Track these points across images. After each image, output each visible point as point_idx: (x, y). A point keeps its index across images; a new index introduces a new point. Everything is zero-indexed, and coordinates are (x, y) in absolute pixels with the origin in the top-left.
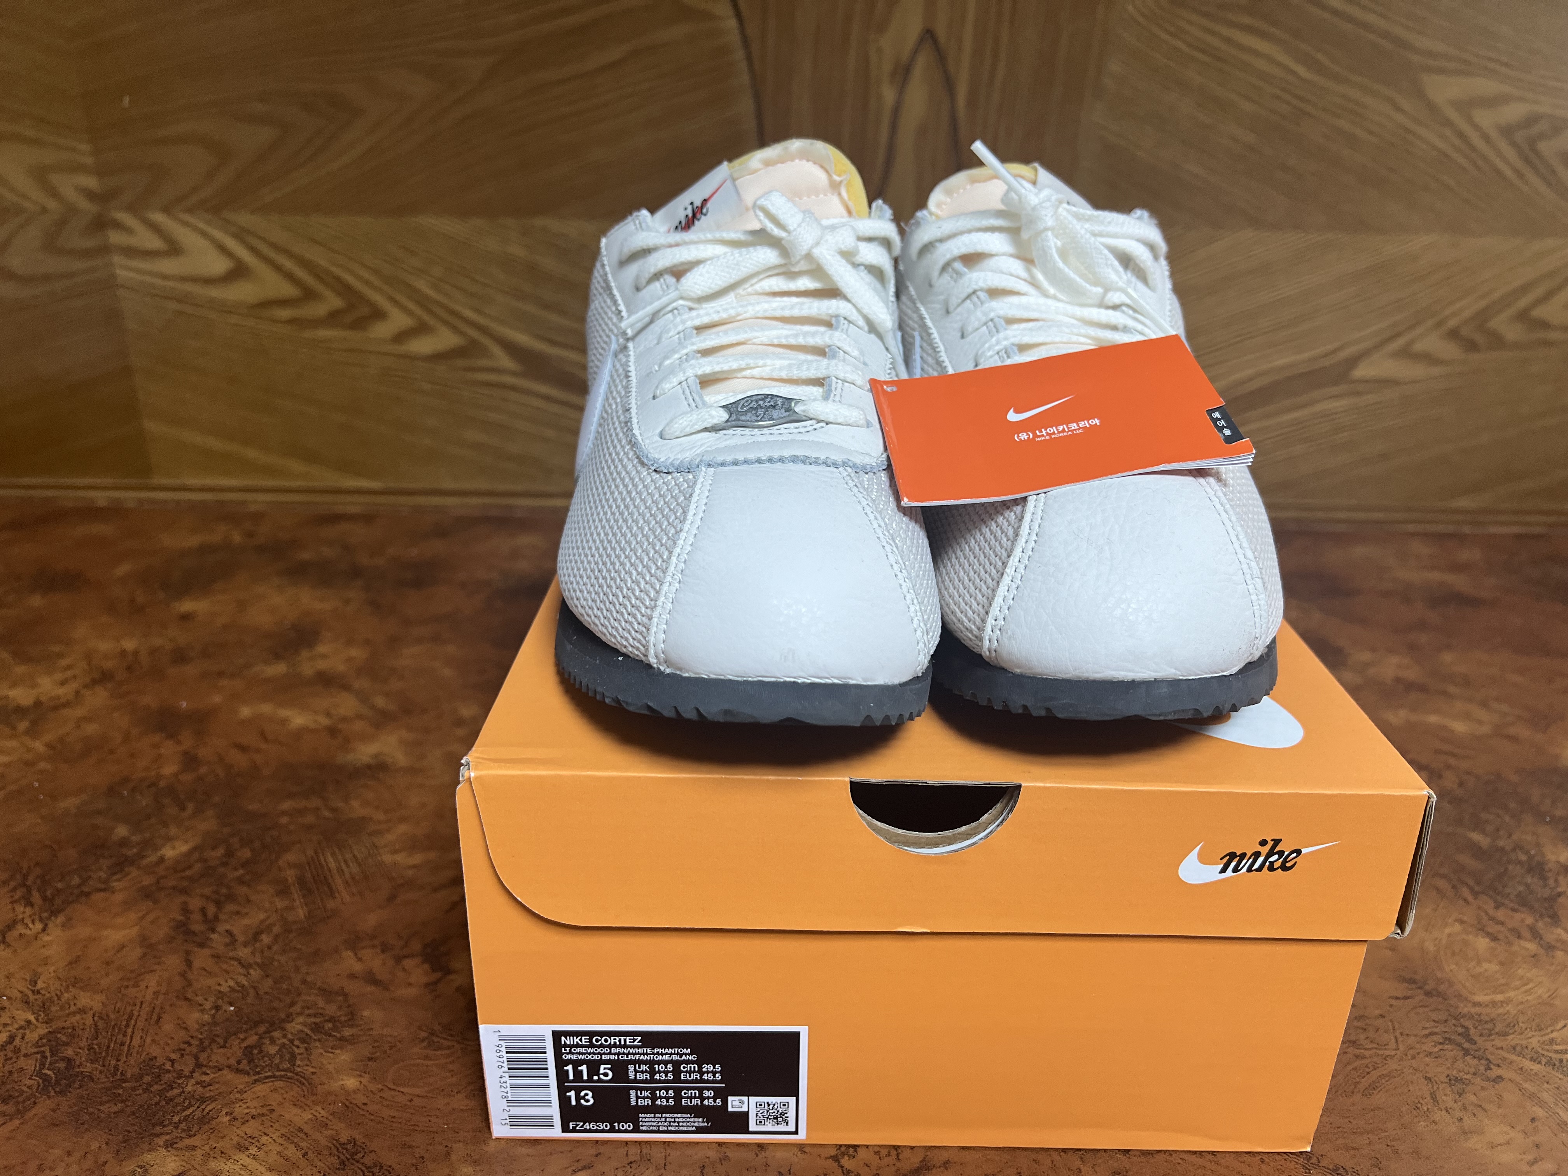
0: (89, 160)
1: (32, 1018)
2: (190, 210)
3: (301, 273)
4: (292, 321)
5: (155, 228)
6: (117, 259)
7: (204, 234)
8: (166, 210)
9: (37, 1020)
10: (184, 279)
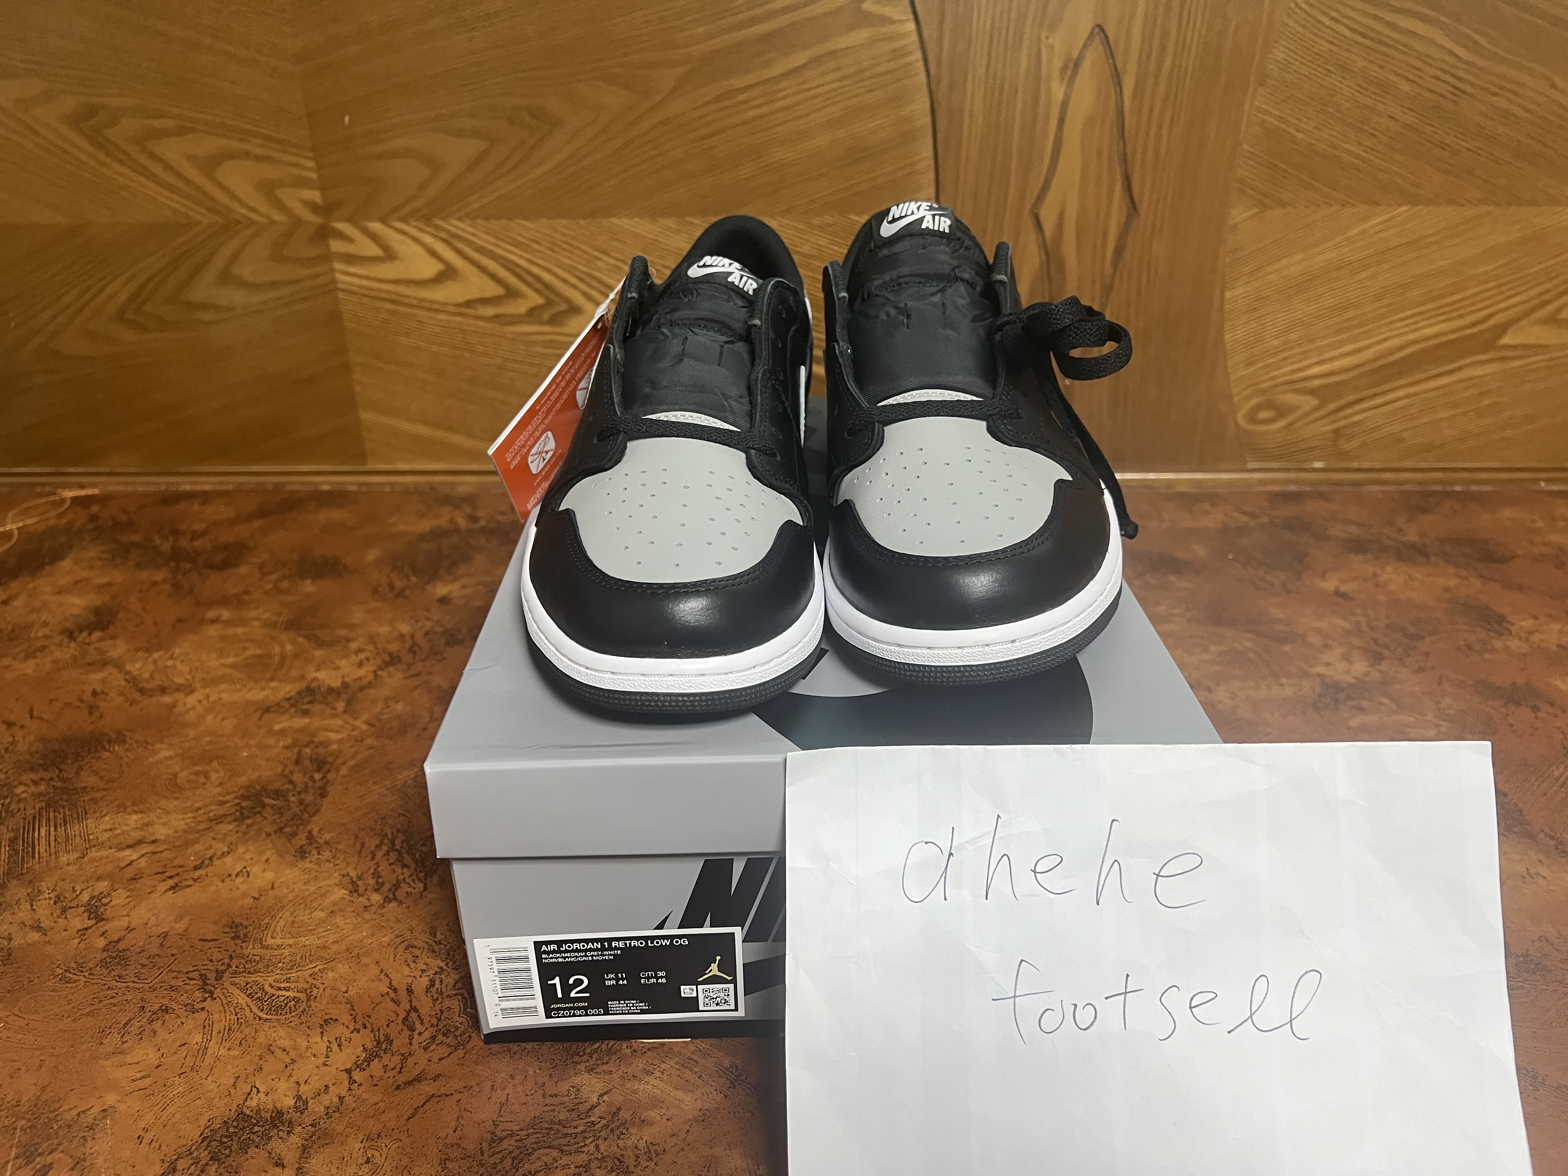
0: (314, 176)
1: (442, 964)
2: (404, 220)
3: (503, 273)
4: (496, 317)
5: (374, 237)
6: (338, 266)
7: (416, 240)
8: (383, 220)
9: (447, 965)
10: (396, 282)
